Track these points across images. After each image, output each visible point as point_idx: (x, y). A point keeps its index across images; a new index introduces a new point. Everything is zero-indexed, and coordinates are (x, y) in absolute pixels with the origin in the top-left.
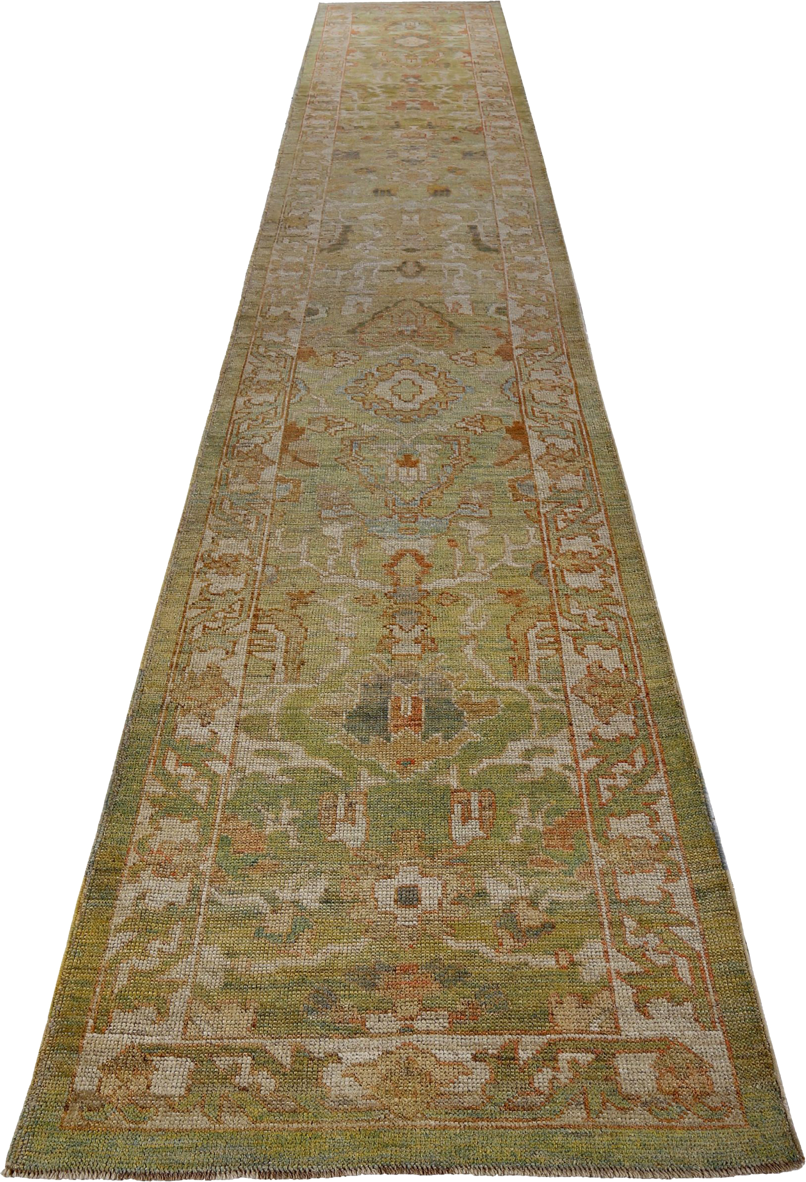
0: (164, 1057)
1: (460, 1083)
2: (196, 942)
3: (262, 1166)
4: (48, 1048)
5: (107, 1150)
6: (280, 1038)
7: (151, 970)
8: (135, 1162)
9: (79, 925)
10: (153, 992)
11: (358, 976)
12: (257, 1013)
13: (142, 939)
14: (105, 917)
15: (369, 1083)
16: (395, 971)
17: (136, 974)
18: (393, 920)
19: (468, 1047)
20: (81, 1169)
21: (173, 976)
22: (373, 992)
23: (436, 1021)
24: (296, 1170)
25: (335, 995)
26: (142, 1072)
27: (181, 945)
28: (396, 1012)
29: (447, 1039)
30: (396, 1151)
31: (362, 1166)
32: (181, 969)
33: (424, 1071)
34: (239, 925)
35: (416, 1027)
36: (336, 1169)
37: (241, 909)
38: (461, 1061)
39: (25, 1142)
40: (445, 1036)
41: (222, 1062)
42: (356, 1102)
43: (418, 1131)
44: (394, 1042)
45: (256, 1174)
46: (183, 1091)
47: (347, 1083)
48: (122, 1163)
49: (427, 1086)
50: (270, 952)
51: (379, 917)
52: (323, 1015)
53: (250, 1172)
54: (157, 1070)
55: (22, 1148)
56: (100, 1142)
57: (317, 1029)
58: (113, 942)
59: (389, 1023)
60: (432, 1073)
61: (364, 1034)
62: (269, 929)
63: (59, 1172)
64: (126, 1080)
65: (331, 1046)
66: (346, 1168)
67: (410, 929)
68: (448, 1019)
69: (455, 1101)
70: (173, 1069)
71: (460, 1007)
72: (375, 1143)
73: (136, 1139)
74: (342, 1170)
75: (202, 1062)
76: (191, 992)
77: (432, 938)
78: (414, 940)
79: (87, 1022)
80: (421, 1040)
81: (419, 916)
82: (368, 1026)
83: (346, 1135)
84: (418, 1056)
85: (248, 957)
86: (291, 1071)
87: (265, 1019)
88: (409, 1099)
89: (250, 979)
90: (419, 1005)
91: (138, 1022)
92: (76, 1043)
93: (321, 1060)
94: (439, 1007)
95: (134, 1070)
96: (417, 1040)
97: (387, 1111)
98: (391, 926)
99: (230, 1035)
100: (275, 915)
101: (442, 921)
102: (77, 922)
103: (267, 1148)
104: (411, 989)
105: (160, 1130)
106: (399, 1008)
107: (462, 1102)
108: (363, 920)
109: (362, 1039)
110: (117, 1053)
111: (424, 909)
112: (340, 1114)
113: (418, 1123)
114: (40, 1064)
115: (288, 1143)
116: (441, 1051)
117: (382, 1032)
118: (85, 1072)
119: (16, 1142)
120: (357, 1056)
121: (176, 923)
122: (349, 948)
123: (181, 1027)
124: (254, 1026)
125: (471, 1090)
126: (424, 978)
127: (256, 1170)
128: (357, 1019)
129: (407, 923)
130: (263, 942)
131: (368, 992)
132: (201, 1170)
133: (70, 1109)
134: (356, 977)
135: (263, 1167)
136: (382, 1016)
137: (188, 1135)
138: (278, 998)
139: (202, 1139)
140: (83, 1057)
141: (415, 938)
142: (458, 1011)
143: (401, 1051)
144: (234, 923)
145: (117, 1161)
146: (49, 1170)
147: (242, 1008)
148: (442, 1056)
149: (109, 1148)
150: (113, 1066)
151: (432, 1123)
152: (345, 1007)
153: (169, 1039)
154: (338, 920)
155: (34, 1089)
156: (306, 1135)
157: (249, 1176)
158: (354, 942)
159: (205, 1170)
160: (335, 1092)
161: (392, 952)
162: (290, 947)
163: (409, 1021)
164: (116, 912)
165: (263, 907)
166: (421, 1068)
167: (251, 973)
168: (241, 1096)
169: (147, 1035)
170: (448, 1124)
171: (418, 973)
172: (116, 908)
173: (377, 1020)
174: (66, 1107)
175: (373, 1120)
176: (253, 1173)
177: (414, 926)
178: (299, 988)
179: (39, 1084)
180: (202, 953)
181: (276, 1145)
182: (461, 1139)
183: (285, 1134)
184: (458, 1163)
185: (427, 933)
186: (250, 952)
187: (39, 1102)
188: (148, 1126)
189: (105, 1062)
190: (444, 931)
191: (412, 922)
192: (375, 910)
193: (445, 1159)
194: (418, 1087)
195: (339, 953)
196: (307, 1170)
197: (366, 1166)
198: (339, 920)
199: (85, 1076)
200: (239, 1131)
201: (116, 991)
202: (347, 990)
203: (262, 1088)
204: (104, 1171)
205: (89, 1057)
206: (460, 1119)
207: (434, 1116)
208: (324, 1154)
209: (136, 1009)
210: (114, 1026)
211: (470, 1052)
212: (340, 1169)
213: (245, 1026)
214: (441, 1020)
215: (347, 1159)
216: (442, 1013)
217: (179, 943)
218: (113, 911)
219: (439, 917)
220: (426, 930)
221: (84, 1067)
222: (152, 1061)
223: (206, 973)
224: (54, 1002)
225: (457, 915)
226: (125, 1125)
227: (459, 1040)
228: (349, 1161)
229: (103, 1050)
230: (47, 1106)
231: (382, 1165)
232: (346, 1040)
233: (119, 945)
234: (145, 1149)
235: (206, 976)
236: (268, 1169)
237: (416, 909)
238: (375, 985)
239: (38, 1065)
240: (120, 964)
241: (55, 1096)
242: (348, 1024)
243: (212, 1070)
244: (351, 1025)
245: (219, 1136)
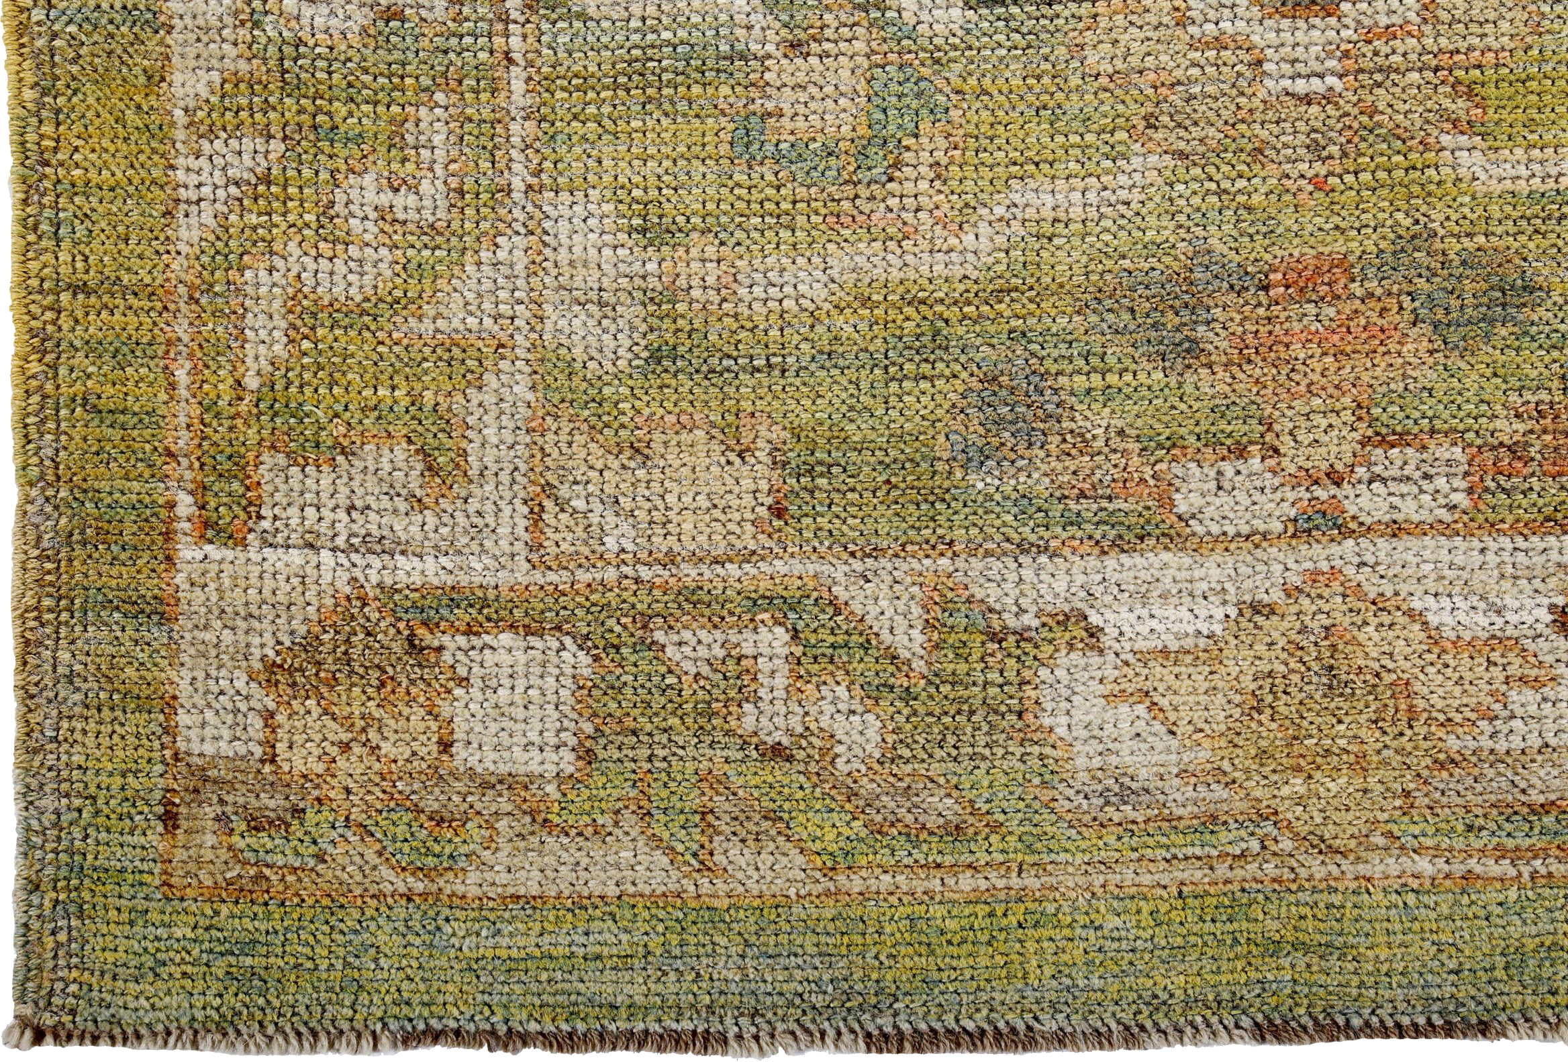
0: (477, 634)
1: (1513, 717)
2: (518, 184)
3: (874, 1017)
4: (47, 602)
5: (346, 964)
6: (876, 552)
7: (367, 300)
8: (451, 999)
9: (41, 105)
10: (393, 388)
11: (1132, 311)
12: (785, 464)
13: (307, 173)
14: (137, 70)
15: (1201, 725)
16: (1266, 288)
17: (314, 315)
18: (1249, 74)
19: (1537, 583)
20: (271, 1030)
21: (456, 323)
22: (1189, 377)
23: (1425, 484)
24: (986, 1026)
25: (1056, 391)
26: (413, 690)
27: (461, 193)
28: (1276, 451)
29: (1465, 551)
30: (1308, 966)
31: (1199, 1019)
32: (479, 295)
33: (1388, 678)
34: (667, 106)
35: (1352, 510)
36: (1113, 1026)
37: (666, 35)
38: (1516, 633)
39: (62, 937)
40: (1458, 540)
41: (687, 650)
42: (1161, 798)
43: (1378, 896)
44: (1277, 568)
45: (855, 1041)
46: (568, 762)
47: (1124, 726)
48: (408, 1003)
49: (1402, 734)
50: (801, 220)
51: (1194, 64)
52: (1020, 470)
53: (839, 1033)
54: (464, 682)
55: (55, 957)
56: (318, 941)
57: (1005, 524)
58: (193, 179)
59: (1257, 496)
60: (1417, 686)
61: (1171, 539)
62: (785, 121)
63: (196, 1032)
64: (360, 724)
65: (1061, 586)
66: (1148, 1024)
67: (1314, 109)
68: (1466, 474)
69: (1497, 783)
70: (521, 684)
71: (1508, 429)
72: (1235, 939)
73: (438, 929)
74: (1136, 1030)
75: (617, 648)
76: (533, 388)
77: (1398, 144)
78: (1330, 157)
79: (171, 505)
80: (1370, 559)
81: (1346, 54)
82: (1182, 508)
83: (1139, 912)
84: (1366, 623)
85: (722, 243)
86: (930, 683)
87: (817, 487)
88: (1342, 781)
89: (743, 335)
90: (1362, 425)
91: (359, 504)
92: (149, 587)
93: (1029, 640)
94: (1433, 431)
95: (383, 684)
96: (1356, 560)
97: (1269, 827)
98: (1242, 101)
99: (701, 547)
100: (799, 61)
101: (1436, 70)
102: (29, 94)
103: (883, 958)
104: (1329, 359)
105: (516, 898)
106: (1287, 439)
107: (1523, 785)
108: (1135, 77)
109: (1166, 556)
110: (306, 620)
111: (1367, 22)
112: (1112, 840)
113: (1376, 867)
114: (31, 660)
115: (949, 942)
116: (1445, 602)
117: (1231, 531)
118: (207, 692)
119: (33, 937)
120: (1154, 623)
121: (424, 97)
122: (1092, 196)
123: (522, 523)
124: (778, 512)
125: (1553, 742)
126: (1374, 318)
127: (857, 1027)
128: (1142, 480)
129: (1301, 86)
130: (770, 177)
131: (1173, 381)
132: (674, 1026)
133: (184, 824)
134: (1126, 316)
135: (879, 1021)
136: (1228, 469)
137: (613, 916)
138: (851, 408)
139: (660, 928)
140: (188, 636)
141: (1334, 149)
142: (1501, 444)
143: (1305, 602)
144: (650, 100)
145: (388, 999)
146: (160, 1027)
147: (729, 448)
148: (1447, 619)
149: (351, 959)
150: (301, 670)
151: (1424, 865)
152: (1094, 437)
153: (486, 568)
154: (1038, 78)
155: (35, 751)
156: (1005, 915)
157: (836, 1046)
158: (1107, 172)
159: (687, 1025)
160: (1084, 758)
161: (1249, 209)
162: (872, 198)
163: (1325, 488)
164: (177, 49)
165: (749, 28)
166: (1376, 666)
167: (743, 309)
168: (770, 779)
169: (403, 553)
170: (1478, 869)
171: (1351, 297)
172: (170, 29)
173: (1213, 485)
174: (170, 819)
175: (1223, 856)
176: (847, 1037)
177: (1329, 98)
178: (926, 368)
179: (50, 733)
180: (547, 225)
181: (910, 950)
182: (1524, 922)
183: (938, 911)
184: (1517, 1006)
185: (1379, 125)
186: (724, 219)
187: (67, 796)
188: (470, 884)
189: (271, 653)
190: (1443, 114)
191: (1321, 76)
192: (1179, 32)
193: (1473, 992)
194: (1370, 735)
195: (1056, 220)
196: (1021, 1027)
197: (1214, 1020)
198: (1046, 80)
199: (209, 706)
200: (781, 904)
201: (252, 382)
202: (1095, 370)
203: (839, 749)
204: (353, 1029)
205: (209, 636)
206: (1517, 849)
207: (1429, 842)
208: (1069, 976)
209: (343, 452)
210: (275, 518)
211: (1546, 601)
212: (1127, 1028)
213: (749, 515)
214: (1441, 482)
215: (1147, 995)
216: (1443, 453)
217: (454, 183)
218: (161, 43)
219: (1425, 51)
220: (1377, 111)
221: (200, 675)
222: (440, 649)
223: (577, 308)
224: (26, 426)
225: (1490, 40)
226: (392, 880)
227: (1506, 556)
228: (1156, 1004)
229: (253, 609)
230: (97, 813)
231: (1266, 1017)
232: (1111, 562)
233: (221, 193)
234: (477, 960)
235: (576, 322)
236: (895, 1026)
237: (1333, 21)
238: (1193, 349)
239: (25, 663)
240: (241, 271)
241: (119, 781)
242: (1110, 499)
243: (656, 679)
244: (1119, 504)
245: (715, 918)
